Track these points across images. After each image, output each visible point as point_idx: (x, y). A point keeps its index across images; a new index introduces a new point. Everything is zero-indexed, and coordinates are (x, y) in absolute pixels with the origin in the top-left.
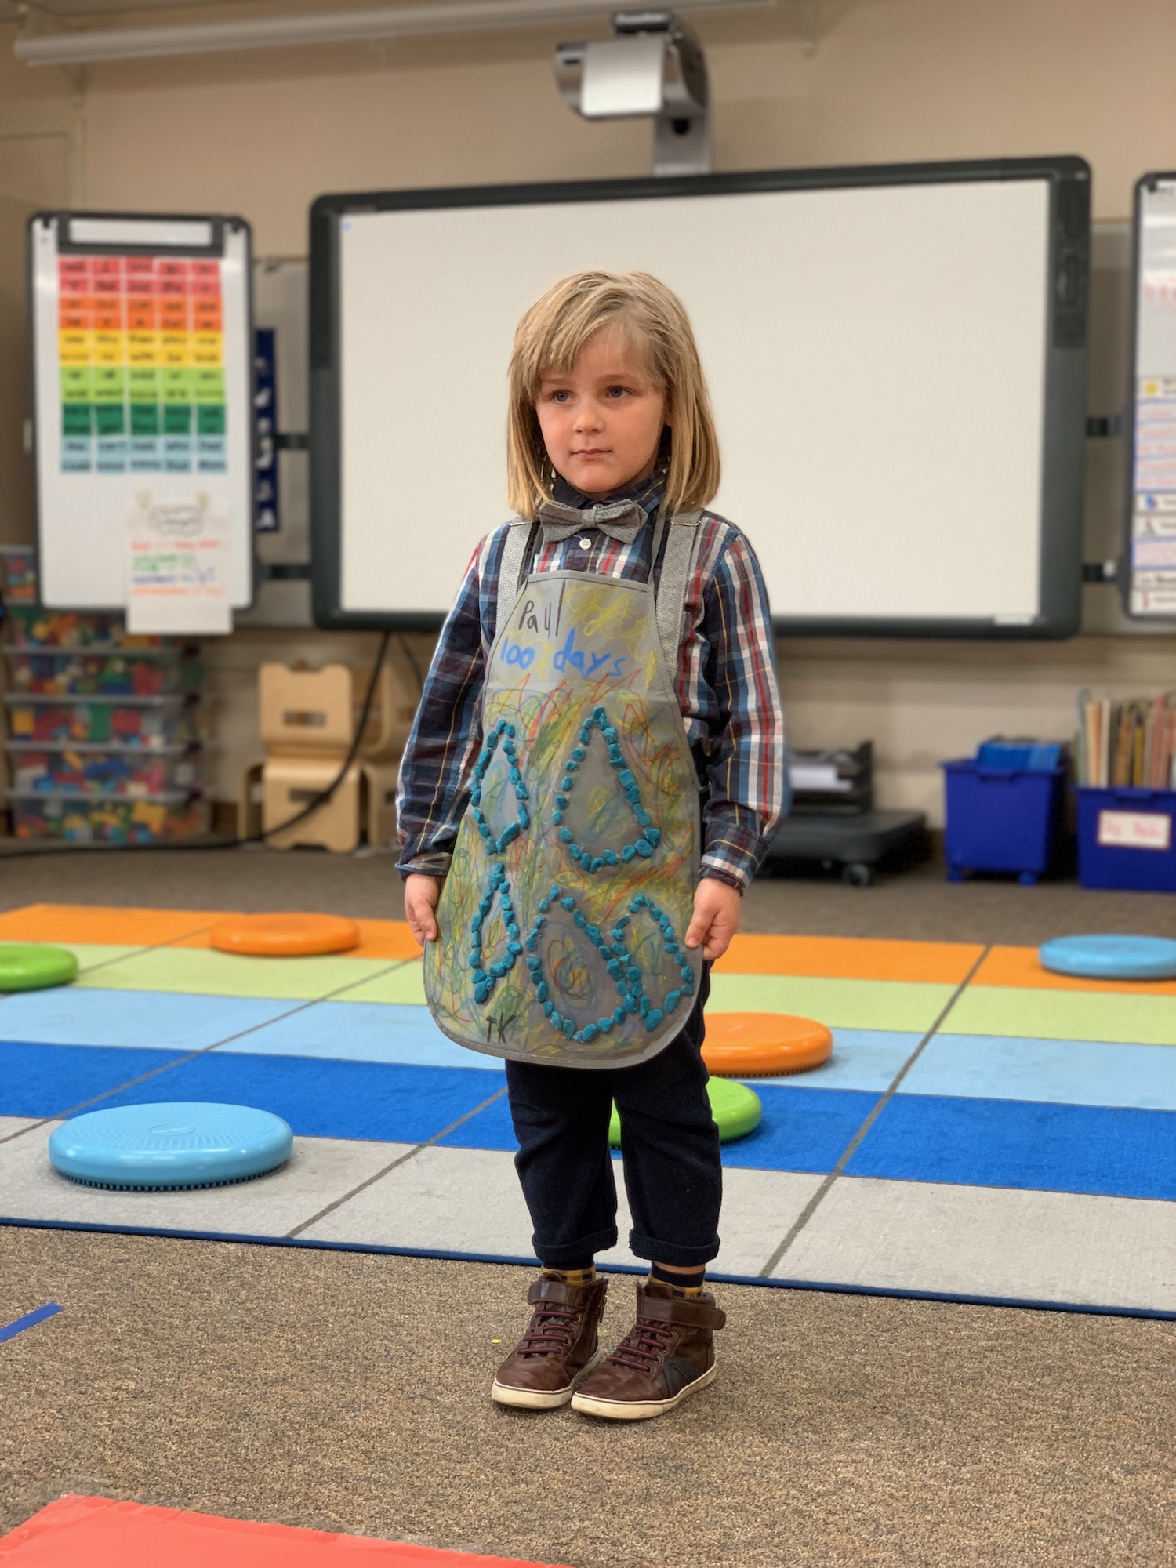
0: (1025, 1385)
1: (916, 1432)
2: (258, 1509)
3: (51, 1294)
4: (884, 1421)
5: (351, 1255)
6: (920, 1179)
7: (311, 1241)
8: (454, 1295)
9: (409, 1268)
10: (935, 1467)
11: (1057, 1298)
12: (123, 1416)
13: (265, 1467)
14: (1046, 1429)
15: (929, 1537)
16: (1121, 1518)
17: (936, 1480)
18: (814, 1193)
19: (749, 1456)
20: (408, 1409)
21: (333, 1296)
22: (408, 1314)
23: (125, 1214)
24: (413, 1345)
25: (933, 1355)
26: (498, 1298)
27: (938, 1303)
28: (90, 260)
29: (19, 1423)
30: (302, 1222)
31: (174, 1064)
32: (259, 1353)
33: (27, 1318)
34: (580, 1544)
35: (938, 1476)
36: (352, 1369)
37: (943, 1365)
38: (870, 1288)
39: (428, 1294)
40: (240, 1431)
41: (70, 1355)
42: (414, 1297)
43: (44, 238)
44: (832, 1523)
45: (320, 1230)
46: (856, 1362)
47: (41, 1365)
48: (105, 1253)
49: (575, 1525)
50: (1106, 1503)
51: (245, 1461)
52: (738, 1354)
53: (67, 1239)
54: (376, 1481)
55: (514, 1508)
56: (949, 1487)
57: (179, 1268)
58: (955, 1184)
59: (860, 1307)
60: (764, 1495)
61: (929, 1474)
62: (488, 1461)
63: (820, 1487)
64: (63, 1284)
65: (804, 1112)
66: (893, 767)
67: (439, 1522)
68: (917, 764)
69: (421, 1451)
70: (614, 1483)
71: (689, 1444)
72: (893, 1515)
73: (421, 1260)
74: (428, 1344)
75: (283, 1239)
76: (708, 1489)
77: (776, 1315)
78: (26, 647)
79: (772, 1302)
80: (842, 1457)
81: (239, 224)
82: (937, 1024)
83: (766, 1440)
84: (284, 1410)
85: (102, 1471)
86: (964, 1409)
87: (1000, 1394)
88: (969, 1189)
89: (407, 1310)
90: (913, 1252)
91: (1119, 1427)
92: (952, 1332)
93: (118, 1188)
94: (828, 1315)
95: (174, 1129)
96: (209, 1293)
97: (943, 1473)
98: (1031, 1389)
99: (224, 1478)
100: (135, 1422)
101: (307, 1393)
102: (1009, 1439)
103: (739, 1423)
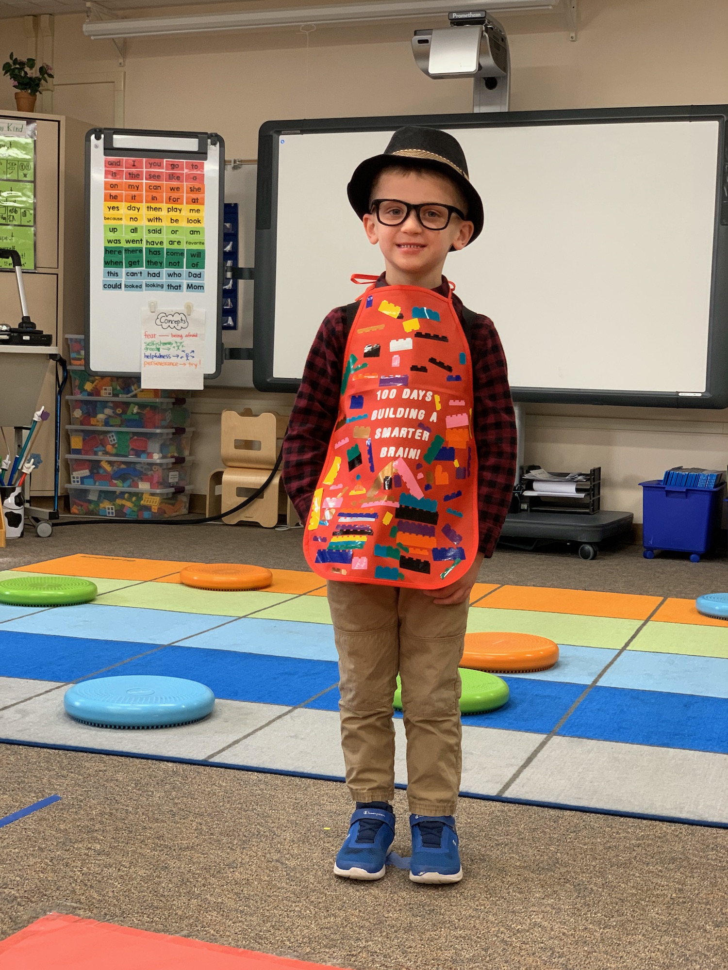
0: (657, 869)
1: (584, 895)
2: (166, 926)
3: (56, 789)
4: (565, 888)
5: (243, 772)
6: (605, 740)
7: (220, 763)
8: (304, 799)
9: (278, 782)
10: (594, 917)
11: (683, 815)
12: (90, 865)
13: (174, 900)
14: (667, 896)
15: (585, 961)
16: (708, 954)
17: (593, 925)
18: (537, 745)
19: (477, 906)
20: (267, 868)
21: (229, 797)
22: (274, 810)
23: (107, 743)
24: (275, 829)
25: (601, 848)
27: (608, 816)
28: (124, 159)
29: (25, 867)
30: (215, 751)
31: (149, 652)
32: (179, 830)
33: (39, 803)
34: (364, 956)
35: (595, 923)
36: (236, 842)
37: (607, 855)
38: (566, 805)
39: (288, 798)
40: (161, 878)
41: (62, 827)
42: (279, 799)
43: (97, 146)
44: (524, 949)
45: (225, 756)
46: (552, 850)
47: (43, 832)
48: (91, 766)
49: (362, 944)
50: (700, 944)
51: (162, 895)
52: (478, 843)
53: (69, 756)
54: (242, 912)
55: (326, 932)
56: (601, 930)
57: (137, 776)
58: (627, 743)
59: (558, 816)
60: (483, 930)
61: (589, 921)
62: (313, 902)
63: (520, 927)
64: (63, 783)
65: (536, 695)
66: (613, 485)
67: (277, 938)
68: (627, 484)
69: (272, 894)
70: (390, 919)
71: (440, 897)
72: (564, 946)
73: (286, 777)
74: (284, 829)
75: (202, 761)
76: (449, 925)
77: (505, 819)
78: (80, 396)
79: (503, 811)
80: (535, 909)
81: (217, 139)
82: (627, 645)
83: (489, 896)
84: (190, 865)
85: (72, 898)
86: (616, 882)
87: (640, 874)
88: (635, 746)
89: (274, 807)
90: (596, 784)
91: (714, 897)
92: (614, 834)
93: (104, 726)
94: (538, 821)
95: (142, 692)
96: (153, 792)
97: (599, 921)
98: (661, 871)
99: (148, 905)
100: (97, 869)
101: (206, 855)
102: (643, 902)
103: (473, 885)
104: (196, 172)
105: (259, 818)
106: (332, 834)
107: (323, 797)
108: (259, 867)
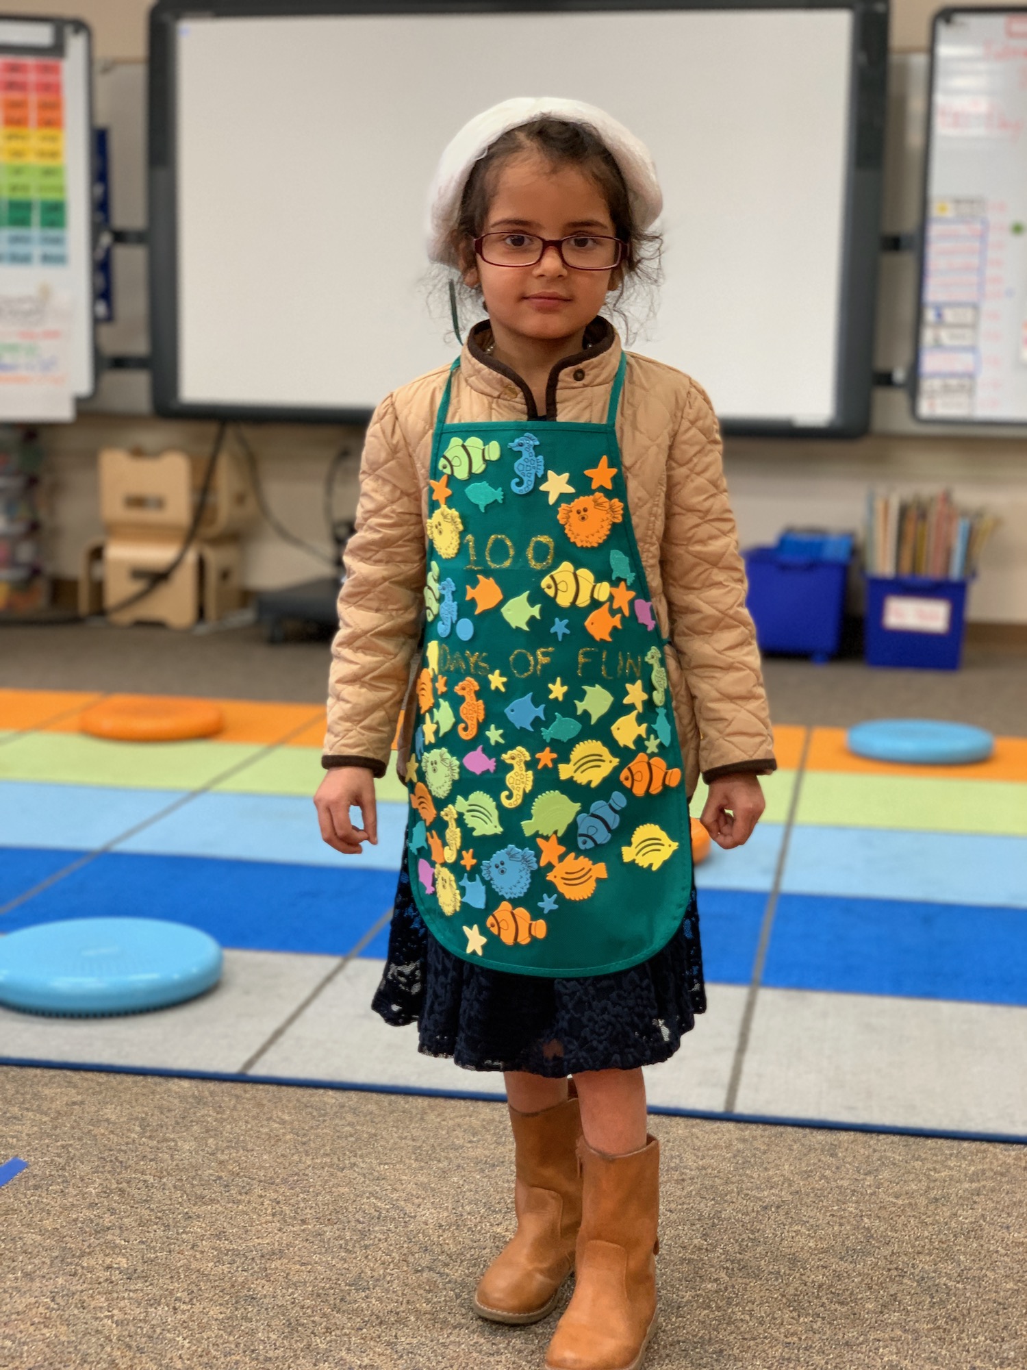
1: (941, 1300)
3: (12, 1147)
4: (905, 1287)
5: (310, 1092)
7: (265, 1077)
8: (428, 1138)
9: (372, 1107)
10: (976, 1344)
12: (122, 1304)
18: (743, 1010)
19: (786, 1336)
20: (419, 1286)
21: (304, 1144)
22: (387, 1164)
24: (402, 1203)
25: (923, 1201)
27: (907, 1139)
29: (14, 1317)
30: (252, 1054)
31: (76, 866)
32: (246, 1217)
36: (348, 1235)
37: (938, 1214)
39: (401, 1138)
40: (251, 1320)
41: (48, 1224)
42: (388, 1142)
45: (272, 1062)
46: (851, 1213)
47: (20, 1238)
48: (56, 1094)
51: (268, 1359)
52: (732, 1206)
53: (14, 1077)
57: (138, 1111)
59: (832, 1144)
61: (972, 1354)
62: (520, 1351)
64: (21, 1133)
69: (448, 1340)
73: (382, 1097)
74: (417, 1201)
75: (236, 1074)
77: (754, 1155)
79: (744, 1141)
80: (879, 1334)
81: (80, 26)
82: (791, 815)
83: (795, 1314)
84: (290, 1290)
86: (977, 1269)
89: (384, 1159)
90: (863, 1078)
92: (932, 1173)
93: (54, 1015)
94: (805, 1155)
95: (103, 950)
96: (175, 1141)
97: (985, 1351)
101: (310, 1267)
103: (762, 1294)
104: (49, 78)
105: (367, 1182)
106: (498, 1207)
107: (455, 1133)
108: (406, 1285)
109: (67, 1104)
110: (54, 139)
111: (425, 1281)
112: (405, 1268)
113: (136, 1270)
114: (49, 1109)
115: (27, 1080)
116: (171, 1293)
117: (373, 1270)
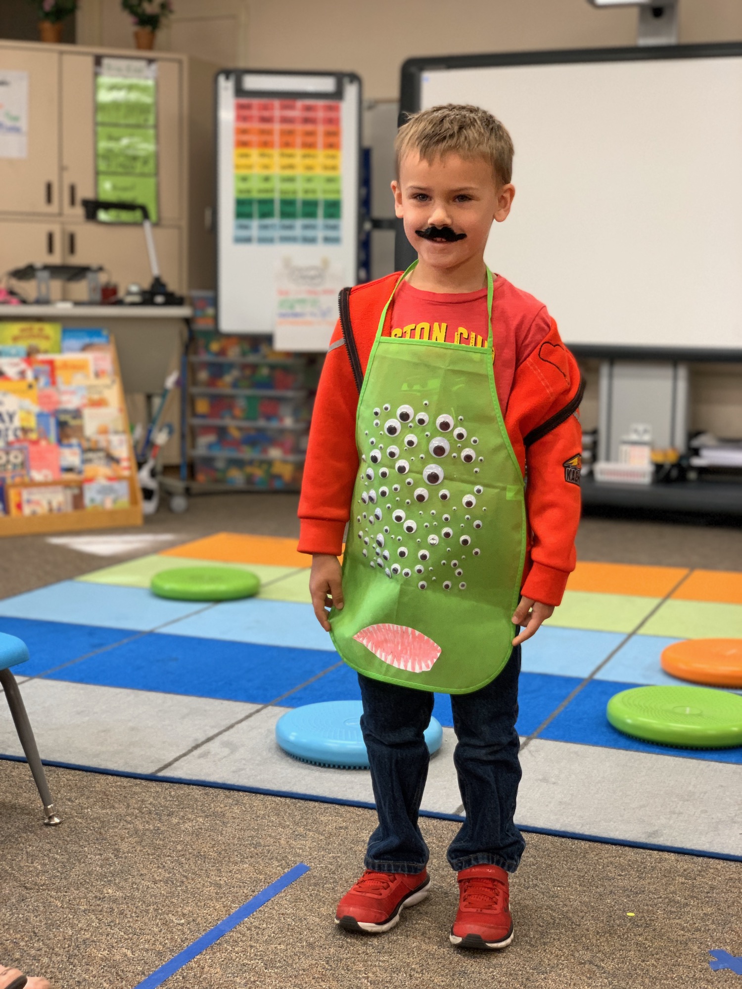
3: (299, 856)
8: (589, 871)
9: (548, 845)
12: (374, 970)
22: (559, 886)
23: (337, 788)
24: (571, 915)
26: (620, 875)
28: (255, 102)
39: (569, 869)
43: (226, 88)
48: (328, 821)
53: (300, 807)
64: (305, 846)
74: (581, 914)
75: (453, 815)
78: (205, 357)
81: (354, 78)
89: (557, 883)
93: (327, 765)
104: (332, 114)
105: (545, 898)
106: (640, 923)
107: (608, 868)
108: (573, 972)
109: (336, 828)
110: (333, 157)
111: (587, 970)
112: (572, 960)
113: (384, 947)
114: (324, 830)
115: (309, 809)
116: (408, 964)
117: (549, 960)
